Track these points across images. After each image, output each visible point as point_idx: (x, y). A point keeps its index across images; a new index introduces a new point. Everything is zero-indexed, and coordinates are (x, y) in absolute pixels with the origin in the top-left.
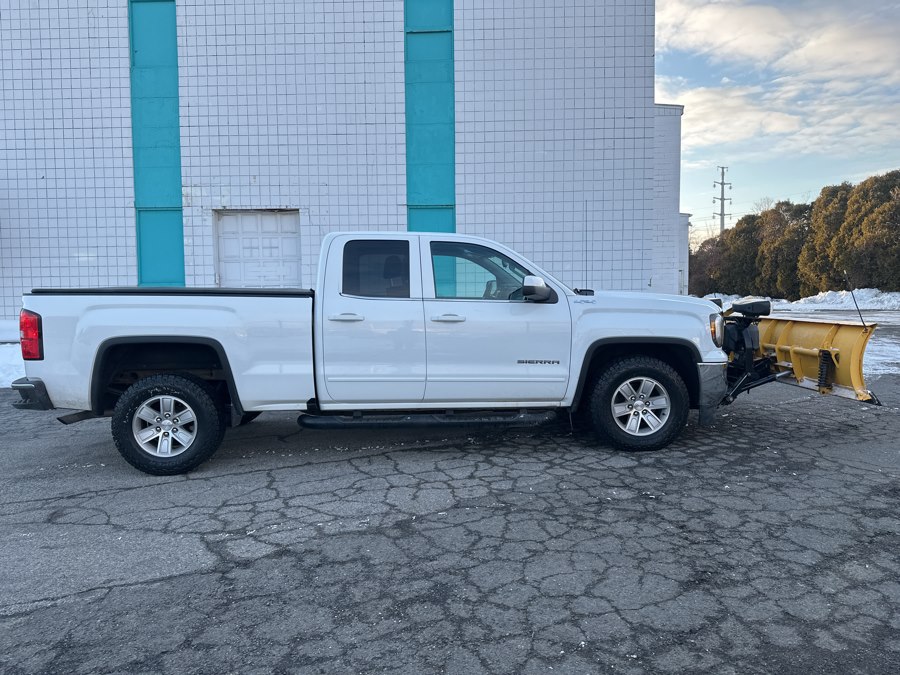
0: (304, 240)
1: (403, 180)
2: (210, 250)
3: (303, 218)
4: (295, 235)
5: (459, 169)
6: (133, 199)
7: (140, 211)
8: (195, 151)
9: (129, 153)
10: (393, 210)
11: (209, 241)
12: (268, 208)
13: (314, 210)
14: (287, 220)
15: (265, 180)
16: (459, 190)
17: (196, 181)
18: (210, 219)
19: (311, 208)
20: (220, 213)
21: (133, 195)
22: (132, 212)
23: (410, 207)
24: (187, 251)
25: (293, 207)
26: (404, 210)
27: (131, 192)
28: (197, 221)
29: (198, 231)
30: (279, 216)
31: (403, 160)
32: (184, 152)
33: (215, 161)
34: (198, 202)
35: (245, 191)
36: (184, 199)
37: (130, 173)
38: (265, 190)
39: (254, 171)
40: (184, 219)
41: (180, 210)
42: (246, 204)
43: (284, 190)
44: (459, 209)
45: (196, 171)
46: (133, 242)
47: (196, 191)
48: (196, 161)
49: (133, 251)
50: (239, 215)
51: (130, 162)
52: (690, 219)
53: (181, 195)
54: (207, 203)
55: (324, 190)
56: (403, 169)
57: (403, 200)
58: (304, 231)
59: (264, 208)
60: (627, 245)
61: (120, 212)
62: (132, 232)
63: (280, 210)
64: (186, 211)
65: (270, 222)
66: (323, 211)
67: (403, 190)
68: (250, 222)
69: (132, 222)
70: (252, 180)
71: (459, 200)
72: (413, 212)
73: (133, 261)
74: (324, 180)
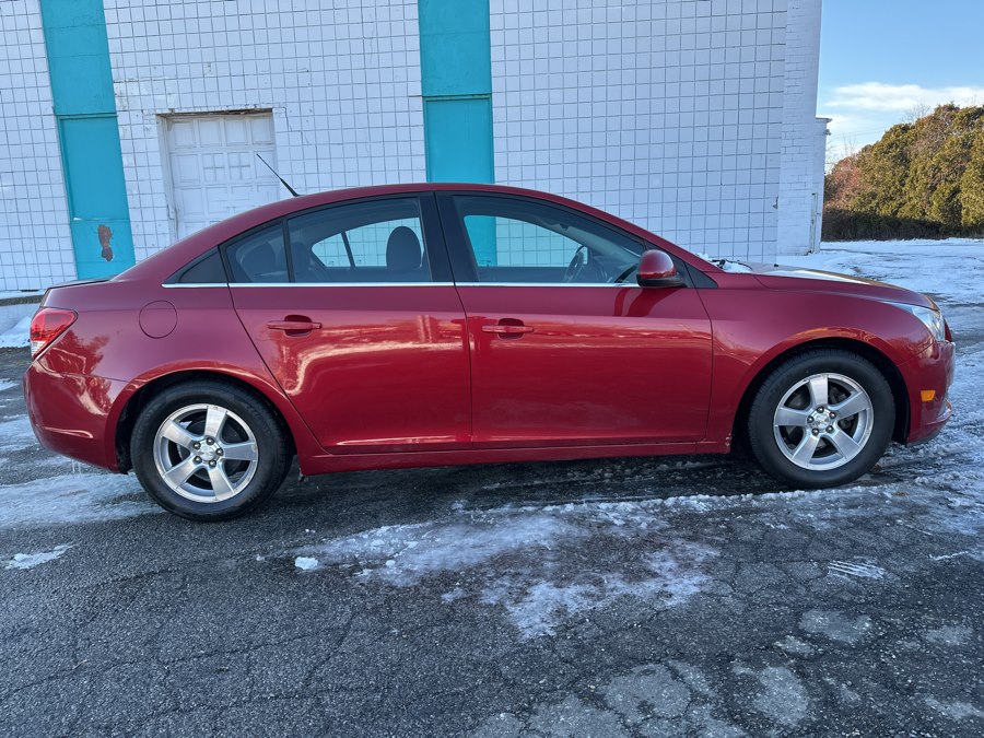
0: (282, 153)
1: (416, 58)
2: (158, 173)
3: (279, 120)
4: (271, 148)
5: (495, 38)
6: (51, 104)
7: (62, 120)
8: (126, 30)
9: (38, 36)
10: (402, 104)
11: (156, 159)
12: (231, 108)
13: (293, 109)
14: (259, 124)
15: (223, 69)
16: (496, 70)
17: (131, 74)
18: (154, 128)
19: (289, 107)
20: (169, 118)
21: (50, 97)
22: (51, 122)
23: (428, 100)
24: (129, 174)
25: (264, 107)
26: (418, 104)
27: (47, 93)
28: (138, 132)
29: (140, 146)
30: (247, 120)
31: (414, 28)
32: (111, 31)
33: (154, 43)
34: (136, 104)
35: (198, 85)
36: (117, 101)
37: (43, 65)
38: (224, 83)
39: (208, 55)
40: (120, 129)
41: (113, 116)
42: (200, 105)
43: (251, 82)
44: (497, 100)
45: (129, 59)
46: (56, 163)
47: (133, 89)
48: (128, 45)
49: (58, 176)
50: (195, 121)
51: (41, 50)
52: (829, 126)
53: (113, 95)
54: (149, 105)
55: (304, 79)
56: (415, 43)
57: (417, 88)
58: (280, 139)
59: (225, 109)
60: (744, 147)
61: (36, 122)
62: (55, 150)
63: (248, 112)
64: (122, 118)
65: (237, 130)
66: (306, 108)
67: (417, 73)
68: (210, 131)
69: (53, 135)
70: (206, 70)
71: (497, 85)
72: (433, 106)
73: (60, 190)
74: (303, 64)
